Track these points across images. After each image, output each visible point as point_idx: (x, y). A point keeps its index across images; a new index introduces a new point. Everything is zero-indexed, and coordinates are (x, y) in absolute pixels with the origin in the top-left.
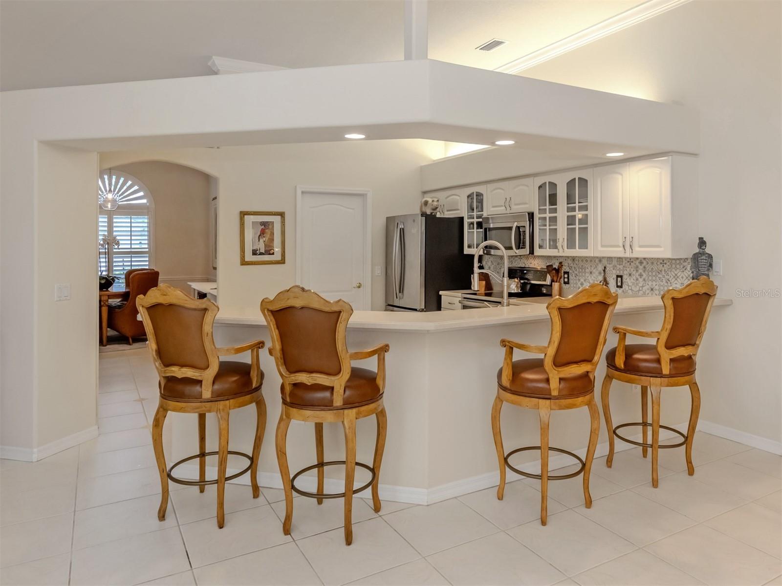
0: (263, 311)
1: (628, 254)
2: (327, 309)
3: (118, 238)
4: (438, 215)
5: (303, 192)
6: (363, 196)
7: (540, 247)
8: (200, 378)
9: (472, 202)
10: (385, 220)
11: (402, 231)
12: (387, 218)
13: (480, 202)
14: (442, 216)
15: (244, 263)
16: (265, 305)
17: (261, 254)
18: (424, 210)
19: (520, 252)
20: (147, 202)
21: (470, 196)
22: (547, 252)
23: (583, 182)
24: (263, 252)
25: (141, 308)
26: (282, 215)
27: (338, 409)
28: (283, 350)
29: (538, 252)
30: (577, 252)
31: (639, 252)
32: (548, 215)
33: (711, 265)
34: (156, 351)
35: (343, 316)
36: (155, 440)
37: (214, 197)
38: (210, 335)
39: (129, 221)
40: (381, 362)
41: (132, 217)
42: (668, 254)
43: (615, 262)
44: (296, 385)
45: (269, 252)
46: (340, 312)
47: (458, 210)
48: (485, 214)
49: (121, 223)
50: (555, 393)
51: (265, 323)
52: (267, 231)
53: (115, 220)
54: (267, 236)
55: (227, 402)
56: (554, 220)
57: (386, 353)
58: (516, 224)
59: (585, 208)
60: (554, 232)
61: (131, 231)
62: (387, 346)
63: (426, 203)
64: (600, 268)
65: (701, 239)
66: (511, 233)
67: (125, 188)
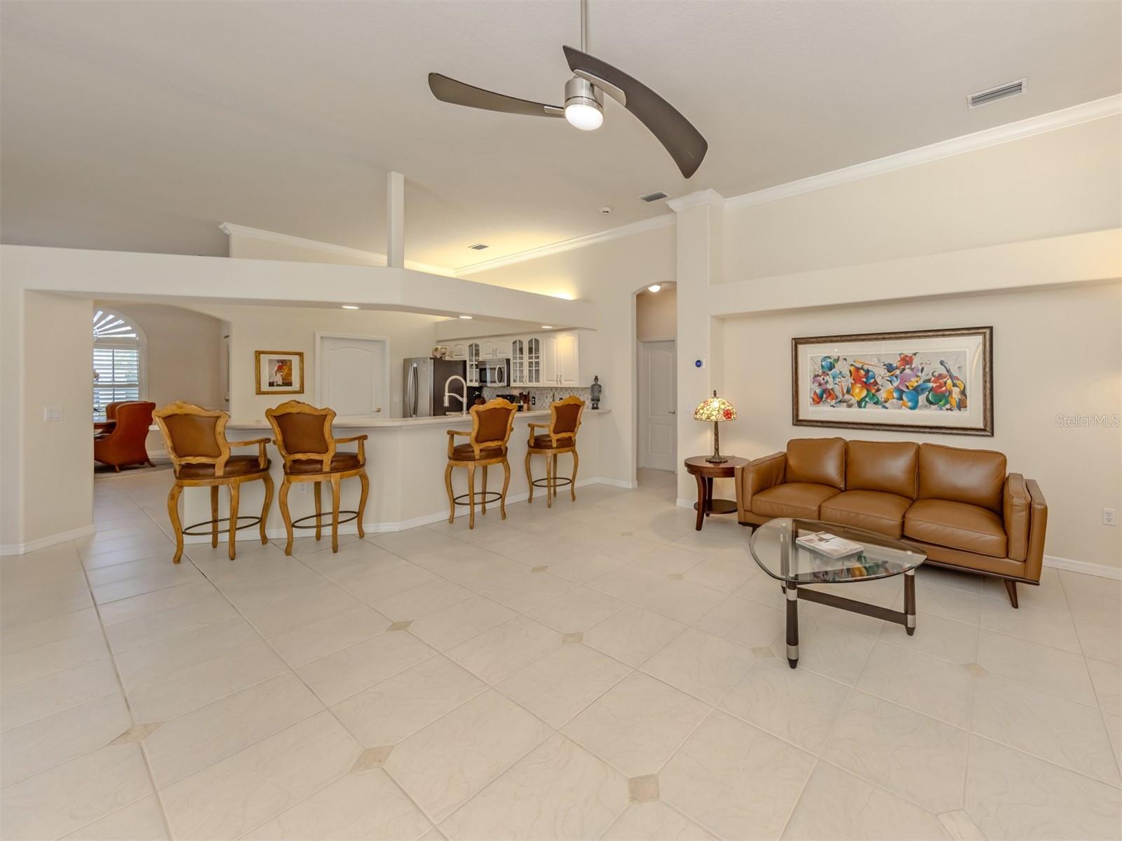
0: (267, 416)
1: (559, 386)
2: (317, 414)
3: (97, 371)
4: (447, 358)
5: (322, 338)
6: (382, 342)
7: (514, 381)
8: (213, 463)
9: (472, 350)
10: (402, 361)
11: (415, 370)
12: (405, 360)
13: (477, 351)
14: (451, 359)
15: (259, 392)
16: (269, 413)
17: (278, 385)
18: (435, 354)
19: (500, 384)
20: (137, 336)
21: (471, 346)
22: (518, 384)
23: (537, 341)
24: (281, 384)
25: (157, 418)
26: (301, 355)
27: (326, 473)
28: (284, 440)
29: (513, 384)
30: (534, 384)
31: (565, 384)
32: (518, 361)
33: (600, 391)
34: (171, 447)
35: (328, 418)
36: (171, 509)
37: (227, 335)
38: (222, 433)
39: (111, 354)
40: (362, 447)
41: (115, 351)
42: (577, 386)
43: (559, 390)
44: (295, 462)
45: (290, 384)
46: (326, 415)
47: (462, 355)
48: (481, 359)
49: (102, 358)
50: (477, 457)
51: (271, 427)
52: (284, 367)
53: (95, 354)
54: (286, 370)
55: (238, 478)
56: (521, 364)
57: (365, 441)
58: (498, 366)
59: (537, 357)
60: (521, 371)
61: (113, 364)
62: (366, 436)
63: (436, 349)
64: (552, 394)
65: (596, 377)
66: (495, 374)
67: (103, 322)
